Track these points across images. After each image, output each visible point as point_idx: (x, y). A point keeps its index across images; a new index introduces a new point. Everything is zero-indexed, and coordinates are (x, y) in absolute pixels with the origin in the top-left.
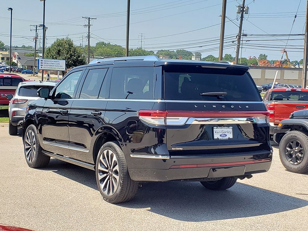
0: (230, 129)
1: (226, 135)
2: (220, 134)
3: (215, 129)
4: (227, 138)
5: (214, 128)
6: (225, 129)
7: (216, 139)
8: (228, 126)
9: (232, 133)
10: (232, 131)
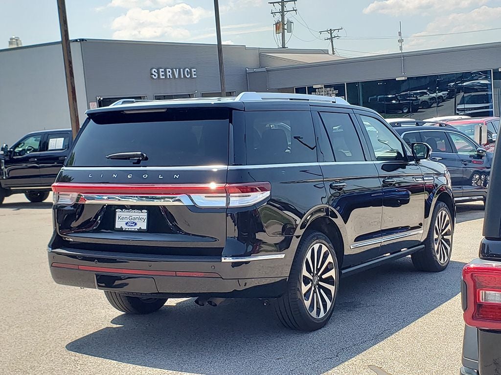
0: (144, 214)
1: (136, 224)
2: (127, 221)
3: (119, 213)
4: (137, 227)
5: (117, 210)
6: (135, 214)
7: (118, 228)
8: (140, 208)
9: (146, 221)
10: (146, 217)
